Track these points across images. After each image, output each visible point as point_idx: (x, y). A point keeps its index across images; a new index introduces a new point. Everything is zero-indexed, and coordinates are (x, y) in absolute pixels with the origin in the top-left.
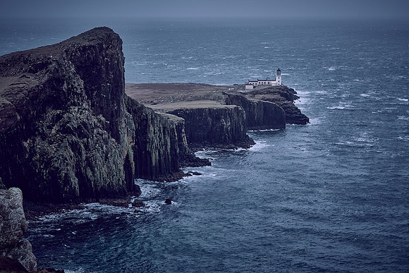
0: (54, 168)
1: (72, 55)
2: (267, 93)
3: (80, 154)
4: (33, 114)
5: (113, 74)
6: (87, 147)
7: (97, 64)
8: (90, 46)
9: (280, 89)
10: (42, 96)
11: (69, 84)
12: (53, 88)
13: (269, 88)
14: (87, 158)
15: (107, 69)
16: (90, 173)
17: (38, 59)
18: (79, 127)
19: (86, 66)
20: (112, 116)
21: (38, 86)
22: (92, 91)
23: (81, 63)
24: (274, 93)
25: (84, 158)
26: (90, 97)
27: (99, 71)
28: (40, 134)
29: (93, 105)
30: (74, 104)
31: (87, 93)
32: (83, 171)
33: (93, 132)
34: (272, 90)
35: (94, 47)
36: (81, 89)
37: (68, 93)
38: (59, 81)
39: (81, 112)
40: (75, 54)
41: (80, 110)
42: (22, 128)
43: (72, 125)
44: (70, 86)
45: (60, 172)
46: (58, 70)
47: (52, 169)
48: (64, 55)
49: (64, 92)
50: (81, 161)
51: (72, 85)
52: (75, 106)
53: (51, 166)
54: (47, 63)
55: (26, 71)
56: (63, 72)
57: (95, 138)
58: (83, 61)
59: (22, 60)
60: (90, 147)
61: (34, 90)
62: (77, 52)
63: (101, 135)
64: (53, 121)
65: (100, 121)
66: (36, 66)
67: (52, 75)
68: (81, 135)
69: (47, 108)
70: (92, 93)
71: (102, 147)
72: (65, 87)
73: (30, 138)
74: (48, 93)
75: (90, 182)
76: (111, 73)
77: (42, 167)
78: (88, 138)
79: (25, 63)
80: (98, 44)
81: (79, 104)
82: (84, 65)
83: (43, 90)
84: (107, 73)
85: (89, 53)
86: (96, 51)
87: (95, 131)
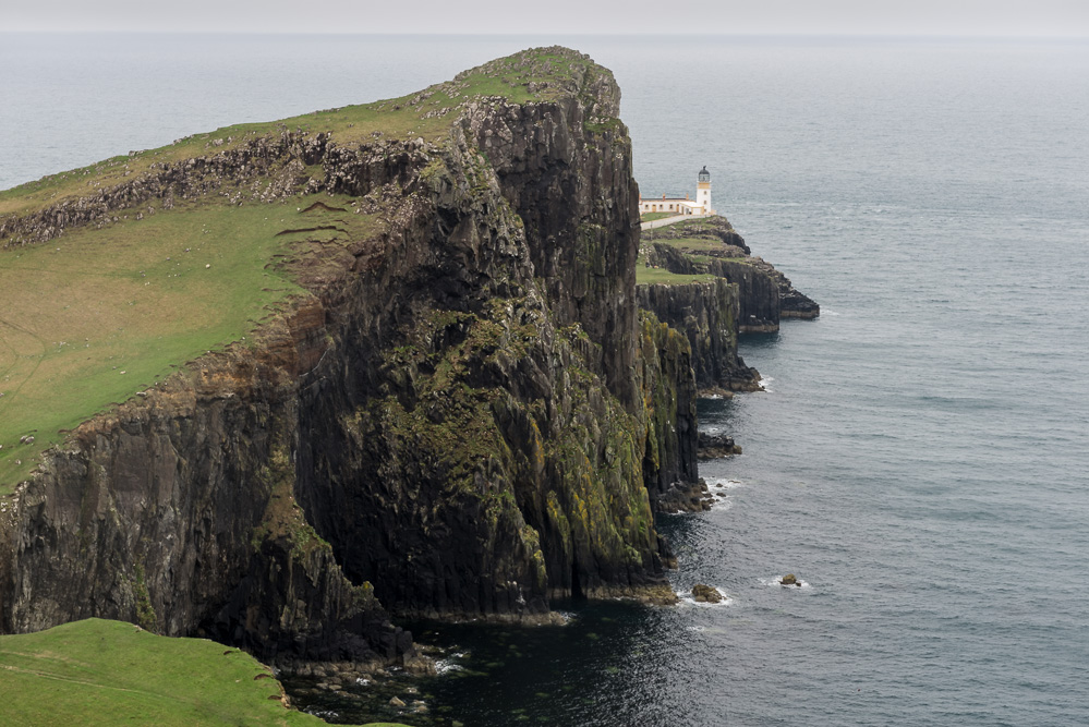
0: (460, 499)
1: (482, 137)
2: (686, 236)
3: (529, 451)
4: (373, 328)
5: (612, 194)
7: (562, 163)
8: (542, 108)
10: (401, 268)
11: (483, 226)
12: (435, 243)
14: (549, 465)
15: (594, 180)
16: (556, 513)
17: (364, 149)
18: (522, 365)
19: (527, 170)
20: (610, 325)
21: (385, 237)
22: (549, 248)
23: (516, 160)
24: (705, 234)
25: (540, 463)
26: (543, 271)
27: (569, 186)
28: (396, 388)
29: (553, 293)
30: (501, 292)
31: (534, 257)
32: (537, 504)
33: (560, 379)
34: (698, 228)
35: (553, 109)
37: (481, 256)
38: (453, 218)
39: (524, 317)
40: (495, 133)
41: (521, 311)
42: (342, 374)
43: (504, 360)
44: (487, 235)
45: (483, 513)
46: (449, 184)
47: (452, 501)
48: (462, 137)
49: (470, 253)
50: (532, 473)
51: (494, 232)
52: (505, 296)
53: (448, 494)
54: (403, 162)
55: (321, 188)
56: (463, 189)
57: (568, 398)
58: (522, 155)
59: (296, 149)
60: (556, 427)
61: (375, 250)
62: (500, 126)
63: (584, 387)
64: (438, 348)
65: (577, 345)
66: (363, 173)
67: (432, 201)
68: (530, 391)
69: (413, 306)
70: (549, 255)
71: (589, 425)
72: (474, 237)
73: (364, 404)
74: (420, 260)
75: (559, 538)
76: (605, 191)
77: (413, 497)
78: (547, 400)
79: (309, 159)
80: (566, 100)
81: (514, 289)
82: (522, 167)
83: (403, 249)
84: (595, 193)
85: (537, 130)
86: (558, 121)
87: (567, 375)
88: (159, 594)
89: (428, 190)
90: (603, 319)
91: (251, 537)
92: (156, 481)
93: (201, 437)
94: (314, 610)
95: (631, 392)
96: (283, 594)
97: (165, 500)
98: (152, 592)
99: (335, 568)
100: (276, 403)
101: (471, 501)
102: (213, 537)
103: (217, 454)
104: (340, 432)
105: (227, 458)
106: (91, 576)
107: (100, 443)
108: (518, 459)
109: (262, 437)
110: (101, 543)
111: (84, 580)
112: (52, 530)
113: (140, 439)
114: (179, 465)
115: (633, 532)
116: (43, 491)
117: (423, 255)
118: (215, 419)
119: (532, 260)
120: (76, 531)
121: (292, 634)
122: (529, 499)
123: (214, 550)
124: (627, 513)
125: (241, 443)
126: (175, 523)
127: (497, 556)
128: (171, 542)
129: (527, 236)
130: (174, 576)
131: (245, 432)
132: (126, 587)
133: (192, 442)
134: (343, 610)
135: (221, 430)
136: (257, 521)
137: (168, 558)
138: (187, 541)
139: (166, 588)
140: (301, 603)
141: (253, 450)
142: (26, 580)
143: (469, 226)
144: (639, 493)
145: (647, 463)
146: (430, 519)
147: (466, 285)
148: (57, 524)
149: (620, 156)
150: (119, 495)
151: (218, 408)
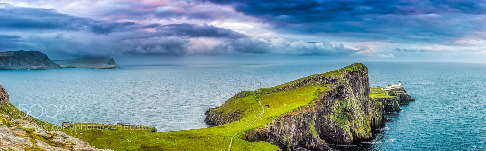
0: (341, 128)
1: (346, 76)
3: (352, 122)
4: (329, 103)
5: (365, 84)
6: (354, 118)
7: (358, 79)
8: (355, 72)
9: (401, 88)
10: (334, 95)
11: (346, 89)
12: (339, 91)
14: (355, 124)
15: (363, 82)
16: (356, 131)
17: (330, 78)
18: (351, 109)
19: (353, 81)
20: (365, 103)
21: (331, 90)
22: (356, 92)
23: (351, 79)
25: (353, 124)
26: (355, 95)
27: (359, 83)
28: (332, 112)
29: (357, 98)
30: (348, 98)
31: (354, 93)
32: (353, 130)
33: (357, 111)
34: (398, 89)
35: (357, 72)
36: (351, 91)
37: (345, 93)
38: (341, 88)
39: (352, 102)
40: (348, 75)
41: (351, 101)
42: (324, 110)
43: (348, 109)
44: (346, 90)
45: (344, 130)
46: (341, 83)
47: (340, 129)
48: (343, 76)
49: (344, 93)
50: (352, 125)
51: (347, 90)
52: (349, 99)
53: (339, 128)
54: (335, 79)
55: (324, 83)
56: (343, 83)
57: (358, 114)
58: (352, 79)
59: (321, 78)
60: (356, 118)
61: (330, 92)
62: (349, 74)
63: (361, 112)
64: (339, 106)
65: (360, 106)
66: (329, 81)
67: (338, 85)
68: (352, 113)
69: (335, 100)
70: (356, 93)
71: (361, 118)
72: (344, 90)
73: (328, 114)
74: (336, 94)
75: (357, 135)
76: (364, 84)
77: (334, 128)
78: (355, 114)
79: (323, 79)
80: (359, 70)
81: (350, 98)
82: (352, 80)
83: (334, 92)
84: (363, 84)
85: (354, 75)
86: (357, 73)
87: (358, 111)
88: (291, 140)
89: (338, 84)
90: (364, 102)
91: (307, 133)
92: (291, 124)
93: (299, 118)
94: (316, 144)
95: (368, 113)
96: (311, 141)
97: (292, 126)
98: (290, 139)
99: (319, 138)
100: (313, 114)
101: (342, 129)
102: (301, 132)
103: (302, 120)
104: (324, 118)
105: (304, 121)
106: (279, 137)
107: (282, 118)
108: (350, 123)
109: (310, 119)
110: (281, 132)
111: (278, 137)
112: (274, 130)
113: (289, 118)
114: (295, 122)
115: (368, 134)
116: (272, 124)
117: (337, 93)
118: (302, 116)
119: (353, 94)
120: (277, 130)
121: (312, 146)
122: (352, 129)
123: (301, 134)
124: (367, 131)
125: (306, 119)
126: (294, 130)
127: (346, 137)
128: (293, 133)
129: (353, 90)
130: (294, 137)
131: (307, 118)
132: (285, 138)
133: (298, 119)
134: (320, 144)
135: (303, 117)
136: (309, 130)
137: (293, 135)
138: (297, 133)
139: (292, 139)
140: (314, 142)
141: (308, 120)
142: (269, 136)
143: (343, 89)
144: (369, 128)
145: (371, 124)
146: (336, 131)
147: (343, 98)
148: (274, 129)
149: (367, 78)
150: (285, 126)
151: (302, 114)
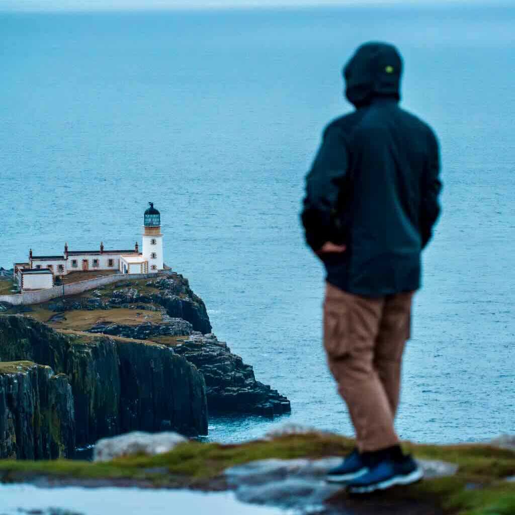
2: (113, 305)
9: (163, 285)
13: (116, 285)
24: (141, 302)
34: (133, 293)
